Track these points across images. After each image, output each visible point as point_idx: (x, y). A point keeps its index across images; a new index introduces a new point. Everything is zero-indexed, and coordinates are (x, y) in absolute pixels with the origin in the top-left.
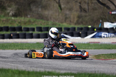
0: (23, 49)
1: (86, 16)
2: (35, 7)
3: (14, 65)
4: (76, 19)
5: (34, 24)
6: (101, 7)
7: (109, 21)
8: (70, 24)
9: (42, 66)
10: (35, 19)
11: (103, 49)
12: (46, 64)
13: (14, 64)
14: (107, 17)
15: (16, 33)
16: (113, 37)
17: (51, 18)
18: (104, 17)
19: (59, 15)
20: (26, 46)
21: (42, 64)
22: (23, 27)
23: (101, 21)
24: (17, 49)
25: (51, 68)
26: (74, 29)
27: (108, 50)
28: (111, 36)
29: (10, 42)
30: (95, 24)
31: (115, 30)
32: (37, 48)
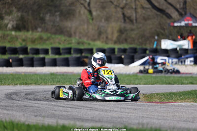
0: (26, 84)
1: (132, 30)
2: (49, 14)
3: (8, 112)
4: (116, 35)
5: (48, 42)
6: (157, 15)
7: (171, 37)
8: (107, 43)
9: (54, 114)
10: (49, 35)
11: (160, 84)
12: (61, 111)
13: (8, 110)
14: (166, 31)
15: (18, 57)
16: (176, 63)
17: (75, 33)
18: (162, 31)
19: (88, 29)
20: (32, 80)
21: (55, 110)
22: (29, 48)
23: (156, 37)
24: (17, 85)
25: (69, 119)
26: (113, 50)
27: (167, 85)
28: (172, 62)
29: (8, 71)
30: (148, 42)
31: (179, 52)
32: (51, 82)
